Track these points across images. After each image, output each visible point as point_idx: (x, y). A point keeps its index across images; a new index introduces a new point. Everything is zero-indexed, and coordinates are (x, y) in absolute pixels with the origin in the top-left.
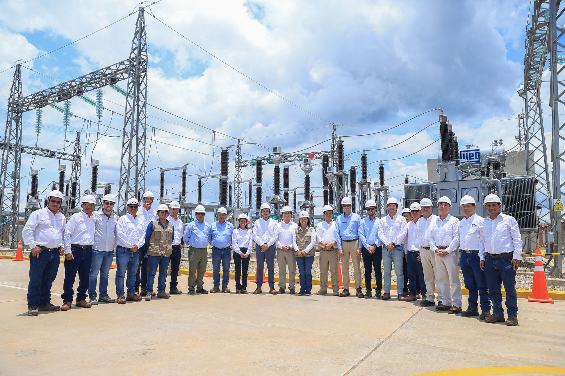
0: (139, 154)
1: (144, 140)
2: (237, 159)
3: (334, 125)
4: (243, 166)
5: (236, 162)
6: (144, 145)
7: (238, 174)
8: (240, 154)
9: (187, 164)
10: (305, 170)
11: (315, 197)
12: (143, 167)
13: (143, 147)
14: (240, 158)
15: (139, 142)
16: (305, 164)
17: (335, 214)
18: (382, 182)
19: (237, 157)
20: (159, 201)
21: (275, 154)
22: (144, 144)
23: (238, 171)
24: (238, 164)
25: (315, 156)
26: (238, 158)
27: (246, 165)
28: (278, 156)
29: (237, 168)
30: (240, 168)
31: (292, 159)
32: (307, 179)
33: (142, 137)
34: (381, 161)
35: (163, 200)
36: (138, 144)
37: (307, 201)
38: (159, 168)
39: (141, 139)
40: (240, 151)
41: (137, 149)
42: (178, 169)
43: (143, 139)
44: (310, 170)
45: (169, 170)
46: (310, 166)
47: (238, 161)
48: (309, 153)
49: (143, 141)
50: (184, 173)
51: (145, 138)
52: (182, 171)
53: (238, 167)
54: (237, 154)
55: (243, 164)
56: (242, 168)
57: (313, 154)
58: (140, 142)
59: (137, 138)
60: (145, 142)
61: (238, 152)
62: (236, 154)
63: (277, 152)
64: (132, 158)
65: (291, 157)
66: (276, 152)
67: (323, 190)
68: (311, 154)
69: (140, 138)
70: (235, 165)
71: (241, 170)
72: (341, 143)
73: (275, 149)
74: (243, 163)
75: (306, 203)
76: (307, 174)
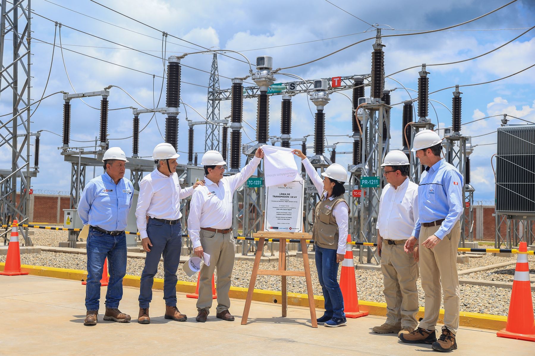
0: (19, 63)
1: (27, 40)
2: (212, 87)
3: (378, 29)
4: (220, 100)
5: (209, 92)
6: (28, 49)
7: (213, 112)
8: (217, 79)
9: (110, 87)
10: (316, 101)
11: (341, 153)
12: (27, 89)
13: (26, 51)
14: (216, 85)
15: (19, 42)
16: (317, 90)
17: (363, 177)
18: (457, 126)
19: (212, 84)
20: (61, 151)
21: (261, 69)
22: (27, 46)
23: (213, 107)
24: (213, 94)
25: (342, 84)
26: (214, 85)
27: (226, 97)
28: (265, 72)
29: (211, 102)
30: (217, 102)
31: (304, 88)
32: (320, 117)
33: (24, 35)
34: (457, 87)
35: (68, 149)
36: (16, 47)
37: (318, 156)
38: (61, 92)
39: (22, 38)
40: (216, 73)
41: (16, 55)
42: (94, 94)
43: (25, 38)
44: (326, 101)
45: (78, 96)
46: (325, 93)
47: (213, 90)
48: (333, 78)
49: (25, 41)
50: (105, 103)
51: (29, 35)
52: (101, 98)
53: (212, 100)
54: (212, 78)
55: (221, 95)
56: (219, 102)
57: (340, 79)
58: (21, 42)
59: (16, 37)
60: (29, 43)
61: (213, 75)
62: (210, 79)
63: (265, 66)
64: (5, 70)
65: (301, 85)
66: (262, 66)
67: (352, 140)
68: (336, 79)
69: (20, 36)
70: (209, 98)
71: (218, 106)
72: (379, 48)
73: (260, 60)
74: (221, 93)
75: (317, 160)
76: (320, 108)
